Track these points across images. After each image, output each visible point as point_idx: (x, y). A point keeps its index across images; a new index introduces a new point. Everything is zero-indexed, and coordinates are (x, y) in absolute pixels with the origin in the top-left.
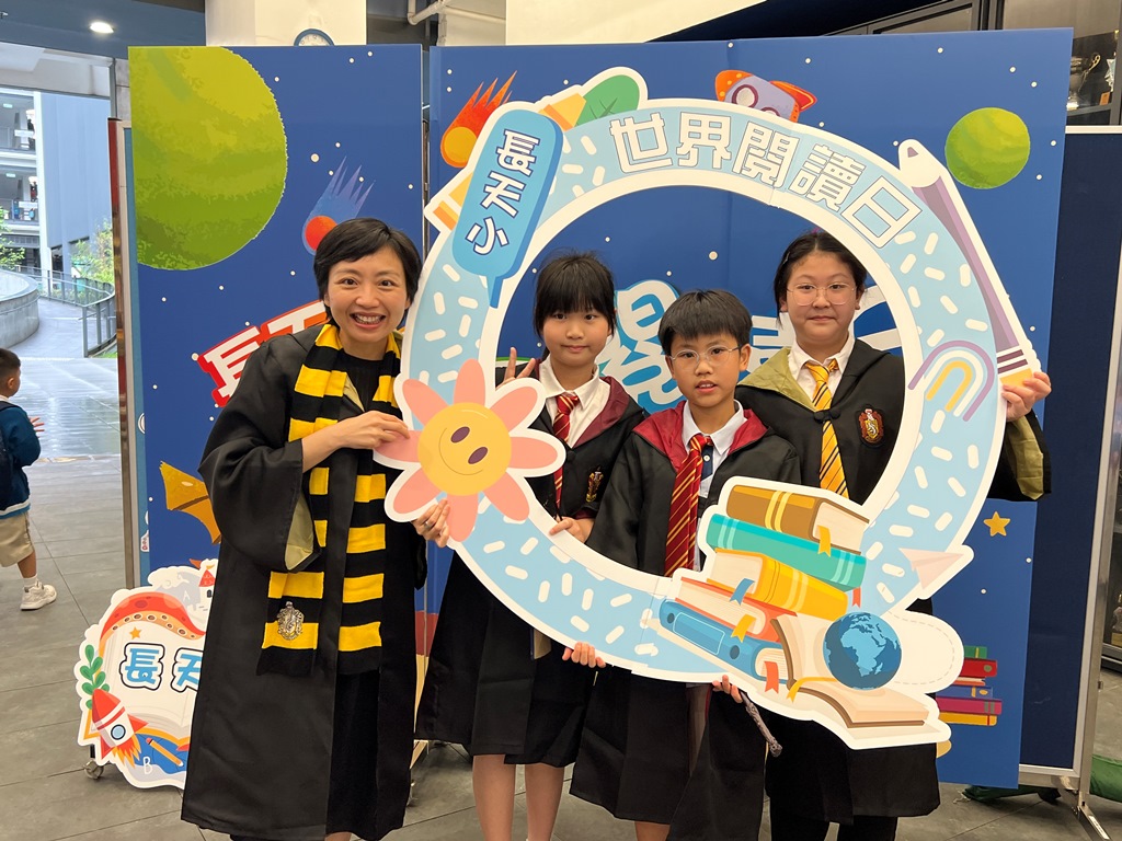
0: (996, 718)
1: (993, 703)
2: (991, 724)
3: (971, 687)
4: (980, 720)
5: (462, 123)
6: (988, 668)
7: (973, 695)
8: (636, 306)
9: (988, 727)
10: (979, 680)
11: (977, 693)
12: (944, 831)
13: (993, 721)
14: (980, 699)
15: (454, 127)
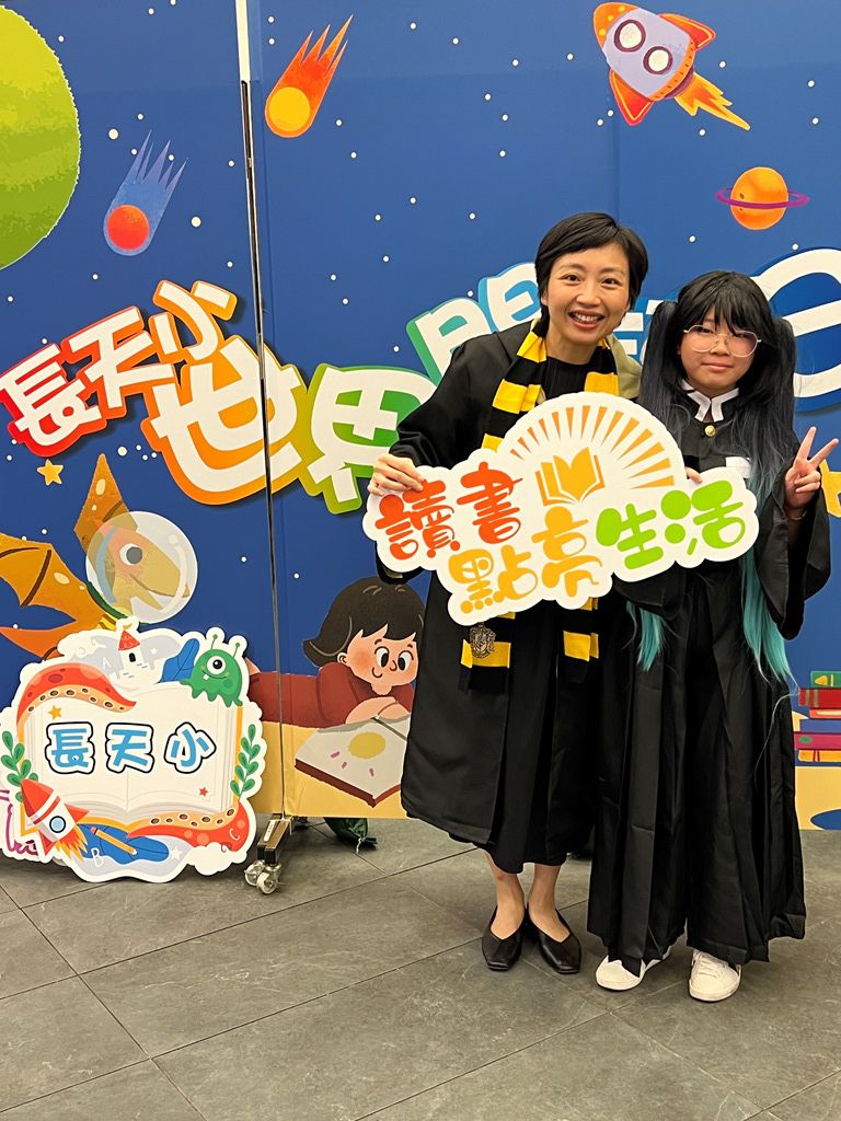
5: (290, 83)
8: (510, 296)
15: (280, 87)
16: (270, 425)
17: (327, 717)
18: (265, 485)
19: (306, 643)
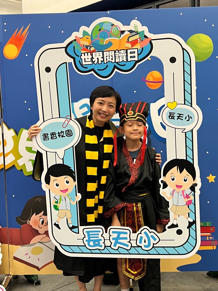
0: (216, 246)
1: (214, 241)
2: (214, 249)
3: (207, 236)
4: (210, 248)
5: (11, 43)
6: (212, 229)
7: (208, 239)
8: (81, 108)
9: (213, 250)
10: (209, 234)
11: (209, 238)
12: (201, 288)
13: (215, 247)
14: (210, 240)
15: (8, 44)
16: (5, 148)
17: (24, 242)
18: (4, 167)
19: (17, 218)
